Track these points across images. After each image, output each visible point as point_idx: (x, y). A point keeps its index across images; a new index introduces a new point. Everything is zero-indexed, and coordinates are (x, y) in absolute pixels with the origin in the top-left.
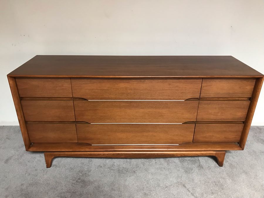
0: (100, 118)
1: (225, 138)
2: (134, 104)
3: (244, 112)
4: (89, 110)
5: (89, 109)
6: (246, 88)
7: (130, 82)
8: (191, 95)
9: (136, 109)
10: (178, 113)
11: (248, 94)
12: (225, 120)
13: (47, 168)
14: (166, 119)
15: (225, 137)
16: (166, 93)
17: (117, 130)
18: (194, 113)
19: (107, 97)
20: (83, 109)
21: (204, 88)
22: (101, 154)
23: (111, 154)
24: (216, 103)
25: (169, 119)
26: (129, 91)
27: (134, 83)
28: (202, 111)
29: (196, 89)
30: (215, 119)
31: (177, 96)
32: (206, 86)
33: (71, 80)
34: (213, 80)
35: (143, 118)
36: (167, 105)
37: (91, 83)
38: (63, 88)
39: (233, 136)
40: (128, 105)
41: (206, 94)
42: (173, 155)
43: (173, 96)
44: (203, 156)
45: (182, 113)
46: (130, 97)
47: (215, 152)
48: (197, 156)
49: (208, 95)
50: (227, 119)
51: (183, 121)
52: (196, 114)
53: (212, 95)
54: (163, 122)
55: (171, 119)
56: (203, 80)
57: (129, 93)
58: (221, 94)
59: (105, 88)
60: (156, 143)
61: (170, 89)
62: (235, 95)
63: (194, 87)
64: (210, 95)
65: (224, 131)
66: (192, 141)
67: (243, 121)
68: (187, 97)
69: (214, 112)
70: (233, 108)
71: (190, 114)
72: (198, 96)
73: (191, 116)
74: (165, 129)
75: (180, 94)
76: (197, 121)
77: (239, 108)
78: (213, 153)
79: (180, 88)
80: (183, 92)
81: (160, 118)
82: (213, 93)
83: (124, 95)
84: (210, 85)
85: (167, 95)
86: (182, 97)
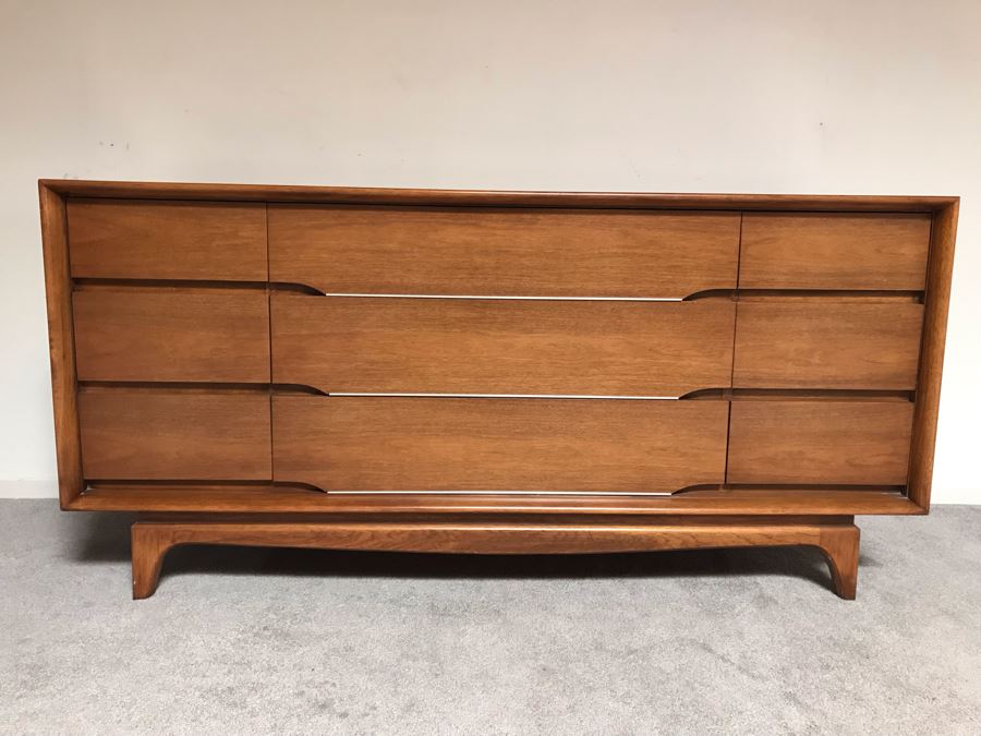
0: (367, 370)
1: (851, 465)
2: (495, 312)
3: (907, 352)
4: (327, 335)
5: (327, 331)
7: (483, 223)
8: (704, 279)
9: (504, 333)
10: (663, 351)
11: (911, 275)
12: (838, 383)
13: (134, 599)
14: (618, 377)
15: (847, 461)
16: (612, 268)
17: (428, 424)
18: (722, 353)
19: (398, 280)
20: (304, 332)
21: (752, 250)
22: (361, 533)
23: (403, 532)
25: (629, 378)
26: (478, 260)
27: (494, 228)
28: (751, 344)
29: (722, 252)
30: (802, 379)
31: (652, 283)
32: (756, 242)
33: (269, 211)
34: (778, 218)
35: (529, 373)
36: (622, 318)
37: (341, 224)
38: (237, 242)
39: (878, 455)
40: (474, 315)
41: (758, 276)
42: (651, 539)
43: (639, 283)
44: (770, 544)
45: (676, 353)
46: (480, 284)
47: (817, 530)
48: (747, 544)
49: (766, 277)
50: (847, 382)
51: (684, 387)
52: (728, 357)
53: (782, 278)
54: (605, 390)
55: (635, 378)
56: (744, 218)
57: (477, 269)
58: (816, 276)
59: (392, 246)
60: (583, 484)
61: (628, 251)
62: (866, 281)
63: (713, 245)
64: (773, 279)
65: (843, 432)
66: (724, 479)
67: (909, 388)
68: (691, 286)
69: (796, 350)
70: (865, 332)
71: (707, 356)
72: (732, 282)
73: (711, 365)
74: (615, 421)
75: (664, 275)
76: (735, 387)
77: (885, 333)
78: (808, 533)
79: (665, 247)
80: (675, 264)
81: (595, 375)
82: (784, 270)
83: (460, 276)
84: (770, 239)
85: (619, 276)
86: (674, 283)
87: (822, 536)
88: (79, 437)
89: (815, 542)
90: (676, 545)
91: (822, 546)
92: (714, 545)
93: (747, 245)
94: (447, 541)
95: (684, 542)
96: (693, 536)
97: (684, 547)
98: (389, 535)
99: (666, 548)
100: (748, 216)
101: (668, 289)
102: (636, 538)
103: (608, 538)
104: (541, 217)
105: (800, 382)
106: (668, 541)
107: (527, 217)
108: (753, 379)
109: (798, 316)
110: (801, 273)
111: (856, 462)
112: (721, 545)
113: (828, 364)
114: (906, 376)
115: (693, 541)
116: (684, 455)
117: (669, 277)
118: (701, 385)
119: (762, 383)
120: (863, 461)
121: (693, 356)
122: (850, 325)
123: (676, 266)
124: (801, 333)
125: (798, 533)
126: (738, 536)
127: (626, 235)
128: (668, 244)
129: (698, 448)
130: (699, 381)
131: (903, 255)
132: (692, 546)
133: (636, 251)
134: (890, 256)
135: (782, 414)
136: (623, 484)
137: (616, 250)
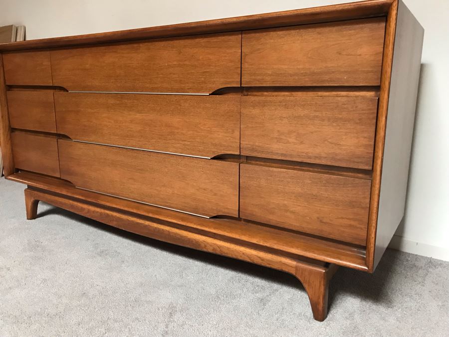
1: (321, 221)
2: (126, 101)
3: (365, 138)
4: (71, 111)
5: (70, 109)
6: (359, 52)
8: (222, 80)
9: (131, 113)
10: (202, 128)
12: (310, 158)
13: (28, 219)
14: (181, 142)
15: (318, 218)
16: (174, 74)
18: (233, 131)
19: (90, 84)
20: (64, 110)
23: (98, 212)
25: (186, 143)
26: (118, 72)
27: (123, 53)
28: (250, 125)
29: (231, 61)
30: (284, 152)
31: (194, 83)
34: (265, 34)
35: (142, 136)
36: (181, 106)
38: (43, 67)
39: (342, 218)
40: (118, 102)
41: (253, 77)
42: (197, 243)
43: (188, 83)
44: (263, 265)
45: (209, 129)
46: (119, 85)
47: (293, 263)
49: (259, 78)
50: (316, 157)
51: (214, 152)
52: (237, 134)
53: (268, 78)
54: (175, 149)
55: (189, 143)
56: (243, 35)
57: (117, 76)
59: (88, 66)
60: (167, 203)
61: (181, 63)
62: (329, 78)
63: (225, 56)
64: (263, 79)
65: (314, 196)
66: (238, 214)
67: (367, 168)
68: (214, 86)
69: (278, 131)
70: (329, 120)
71: (225, 132)
72: (238, 82)
73: (228, 139)
74: (181, 168)
75: (199, 78)
76: (242, 154)
77: (345, 121)
78: (287, 263)
79: (199, 60)
80: (205, 70)
81: (170, 140)
82: (270, 72)
83: (112, 81)
84: (259, 49)
85: (178, 79)
86: (205, 83)
87: (296, 268)
88: (12, 150)
89: (293, 272)
90: (210, 250)
91: (297, 276)
92: (230, 256)
93: (246, 55)
94: (113, 220)
95: (214, 249)
96: (219, 247)
97: (214, 252)
99: (205, 250)
100: (245, 34)
101: (202, 87)
102: (190, 241)
103: (177, 236)
104: (141, 45)
105: (282, 155)
106: (206, 246)
107: (135, 45)
108: (253, 150)
109: (279, 106)
110: (281, 74)
111: (325, 220)
112: (234, 257)
113: (302, 143)
114: (364, 157)
115: (218, 249)
116: (215, 194)
117: (203, 79)
118: (223, 152)
119: (258, 153)
120: (330, 220)
121: (218, 132)
122: (317, 114)
123: (206, 72)
124: (281, 118)
125: (281, 262)
126: (243, 254)
127: (180, 53)
128: (201, 57)
129: (223, 192)
130: (222, 148)
131: (360, 55)
132: (218, 252)
133: (185, 63)
134: (349, 57)
135: (271, 176)
136: (186, 207)
137: (175, 63)
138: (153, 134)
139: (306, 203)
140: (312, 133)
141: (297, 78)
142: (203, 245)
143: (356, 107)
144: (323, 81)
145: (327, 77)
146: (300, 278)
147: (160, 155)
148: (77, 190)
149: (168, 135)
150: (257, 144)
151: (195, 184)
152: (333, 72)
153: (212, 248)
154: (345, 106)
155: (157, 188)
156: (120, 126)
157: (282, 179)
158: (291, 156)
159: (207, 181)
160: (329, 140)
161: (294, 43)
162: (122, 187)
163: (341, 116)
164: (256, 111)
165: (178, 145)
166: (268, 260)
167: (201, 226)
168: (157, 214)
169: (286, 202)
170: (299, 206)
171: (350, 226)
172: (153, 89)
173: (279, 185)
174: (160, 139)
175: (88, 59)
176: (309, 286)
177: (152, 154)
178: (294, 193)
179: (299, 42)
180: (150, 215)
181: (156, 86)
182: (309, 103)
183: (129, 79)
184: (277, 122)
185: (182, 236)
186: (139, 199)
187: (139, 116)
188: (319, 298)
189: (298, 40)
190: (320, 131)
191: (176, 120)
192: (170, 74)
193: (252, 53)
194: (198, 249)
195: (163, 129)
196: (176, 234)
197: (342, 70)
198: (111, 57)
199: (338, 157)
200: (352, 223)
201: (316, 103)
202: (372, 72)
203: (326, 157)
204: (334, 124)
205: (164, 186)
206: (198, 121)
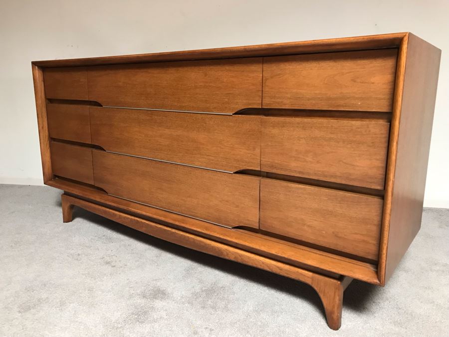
0: (117, 142)
1: (336, 236)
2: (156, 117)
3: (377, 160)
4: (104, 125)
5: (104, 123)
6: (372, 80)
8: (245, 101)
9: (160, 128)
10: (225, 144)
11: (380, 99)
13: (64, 222)
14: (205, 157)
15: (333, 233)
16: (200, 94)
18: (254, 149)
19: (123, 100)
20: (99, 123)
22: (116, 215)
24: (298, 123)
25: (211, 158)
26: (149, 90)
28: (270, 144)
29: (253, 85)
30: (302, 171)
31: (218, 103)
35: (170, 150)
36: (206, 123)
38: (80, 84)
39: (356, 234)
41: (273, 100)
42: (220, 250)
43: (212, 103)
44: (281, 274)
45: (232, 146)
47: (310, 274)
48: (268, 270)
49: (278, 100)
50: (332, 176)
51: (236, 167)
52: (258, 151)
53: (285, 101)
55: (213, 158)
57: (148, 94)
58: (309, 100)
59: (120, 84)
60: (193, 212)
61: (207, 85)
62: (345, 103)
63: (247, 80)
64: (282, 102)
65: (330, 212)
66: (258, 226)
67: (379, 188)
68: (237, 106)
69: (296, 150)
70: (344, 142)
71: (247, 150)
72: (259, 103)
73: (249, 155)
74: (205, 181)
75: (224, 98)
76: (262, 170)
77: (359, 144)
78: (304, 274)
79: (223, 82)
80: (229, 92)
81: (195, 154)
82: (289, 96)
83: (143, 98)
84: (279, 74)
85: (204, 99)
86: (229, 104)
87: (312, 278)
89: (309, 282)
90: (232, 258)
91: (313, 286)
92: (251, 264)
93: (266, 79)
94: (142, 227)
95: (235, 258)
96: (241, 256)
97: (235, 260)
98: (125, 217)
99: (227, 258)
101: (226, 107)
102: (213, 248)
103: (202, 244)
105: (300, 172)
106: (228, 254)
108: (272, 167)
109: (297, 127)
110: (299, 97)
111: (340, 235)
112: (255, 266)
113: (318, 162)
114: (376, 178)
115: (240, 258)
116: (237, 206)
117: (226, 100)
118: (244, 167)
119: (277, 170)
120: (345, 235)
121: (240, 149)
122: (332, 136)
123: (230, 93)
124: (299, 139)
125: (297, 272)
126: (263, 263)
127: (206, 75)
128: (225, 80)
129: (244, 204)
130: (244, 164)
131: (373, 83)
132: (239, 261)
133: (210, 85)
134: (363, 84)
135: (290, 191)
136: (210, 217)
137: (201, 84)
138: (180, 148)
139: (322, 219)
140: (328, 153)
141: (314, 102)
142: (225, 253)
143: (370, 131)
144: (338, 106)
145: (342, 102)
146: (316, 288)
147: (186, 168)
148: (110, 197)
149: (194, 150)
150: (277, 161)
151: (218, 196)
152: (348, 98)
153: (234, 257)
154: (359, 130)
155: (184, 198)
156: (150, 140)
157: (300, 195)
158: (308, 174)
159: (230, 194)
160: (345, 161)
161: (311, 69)
162: (151, 196)
163: (355, 139)
164: (275, 131)
165: (203, 159)
166: (286, 270)
167: (224, 236)
168: (183, 223)
169: (303, 217)
170: (316, 220)
171: (364, 241)
172: (181, 107)
173: (297, 200)
174: (186, 153)
175: (121, 77)
176: (324, 295)
177: (179, 166)
178: (311, 208)
179: (316, 68)
180: (177, 223)
181: (183, 105)
182: (325, 125)
183: (158, 98)
184: (295, 142)
185: (206, 244)
186: (167, 208)
187: (167, 131)
188: (334, 307)
189: (316, 67)
190: (335, 152)
191: (202, 137)
192: (197, 94)
193: (272, 77)
194: (221, 257)
195: (189, 144)
196: (200, 241)
197: (357, 96)
198: (142, 77)
199: (353, 177)
200: (366, 239)
201: (332, 126)
202: (384, 99)
203: (341, 176)
204: (349, 146)
205: (189, 197)
206: (221, 138)
